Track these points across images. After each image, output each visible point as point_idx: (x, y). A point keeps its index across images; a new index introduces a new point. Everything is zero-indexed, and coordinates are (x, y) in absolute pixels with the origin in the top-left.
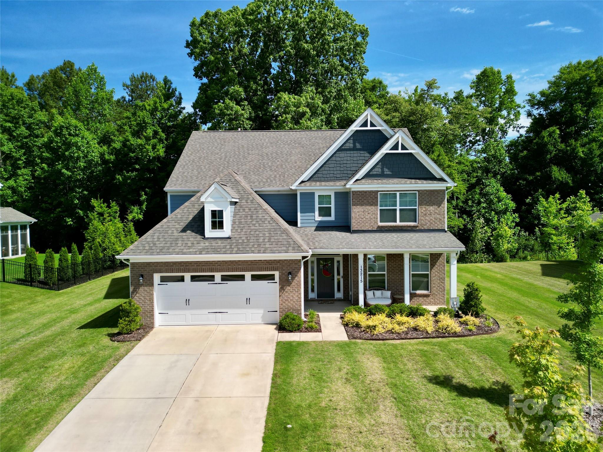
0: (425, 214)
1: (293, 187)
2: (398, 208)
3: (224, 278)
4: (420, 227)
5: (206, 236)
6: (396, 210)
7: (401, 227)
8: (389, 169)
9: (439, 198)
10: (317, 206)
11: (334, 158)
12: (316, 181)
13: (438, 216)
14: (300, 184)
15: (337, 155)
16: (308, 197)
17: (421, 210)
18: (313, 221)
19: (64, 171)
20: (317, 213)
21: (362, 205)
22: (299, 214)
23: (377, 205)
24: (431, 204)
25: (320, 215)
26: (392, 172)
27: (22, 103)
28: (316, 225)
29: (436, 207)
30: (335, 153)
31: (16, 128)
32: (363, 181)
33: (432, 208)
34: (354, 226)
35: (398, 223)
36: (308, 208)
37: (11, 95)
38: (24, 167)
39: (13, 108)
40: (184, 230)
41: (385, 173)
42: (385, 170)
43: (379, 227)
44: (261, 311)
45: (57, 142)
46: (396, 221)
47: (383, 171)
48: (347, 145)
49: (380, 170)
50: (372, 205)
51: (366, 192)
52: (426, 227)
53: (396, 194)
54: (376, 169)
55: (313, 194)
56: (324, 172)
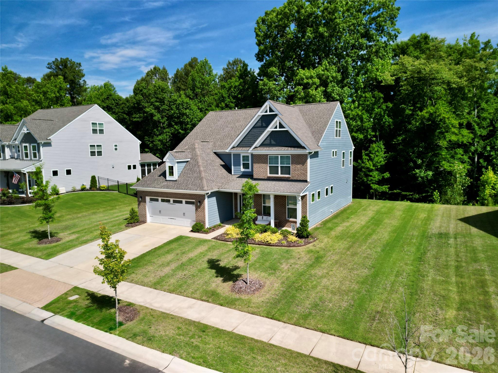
0: (295, 170)
1: (227, 151)
2: (279, 165)
3: (175, 202)
4: (292, 178)
5: (167, 179)
6: (278, 166)
7: (281, 177)
8: (274, 140)
9: (303, 160)
10: (242, 162)
11: (250, 133)
12: (240, 147)
13: (303, 172)
14: (231, 149)
15: (252, 131)
16: (237, 156)
17: (292, 167)
18: (240, 171)
19: (180, 131)
20: (242, 166)
21: (259, 163)
22: (233, 167)
23: (267, 163)
24: (298, 163)
25: (244, 168)
26: (276, 142)
27: (164, 90)
28: (241, 174)
29: (301, 165)
30: (251, 130)
31: (162, 105)
32: (259, 148)
33: (299, 166)
34: (255, 176)
35: (280, 175)
36: (237, 164)
37: (159, 86)
38: (167, 128)
39: (160, 94)
40: (160, 176)
41: (272, 143)
42: (272, 141)
43: (268, 177)
44: (190, 220)
45: (177, 114)
46: (278, 174)
47: (271, 142)
48: (258, 124)
49: (269, 141)
50: (264, 163)
51: (260, 155)
52: (295, 178)
53: (278, 157)
54: (267, 141)
55: (240, 155)
56: (246, 141)
